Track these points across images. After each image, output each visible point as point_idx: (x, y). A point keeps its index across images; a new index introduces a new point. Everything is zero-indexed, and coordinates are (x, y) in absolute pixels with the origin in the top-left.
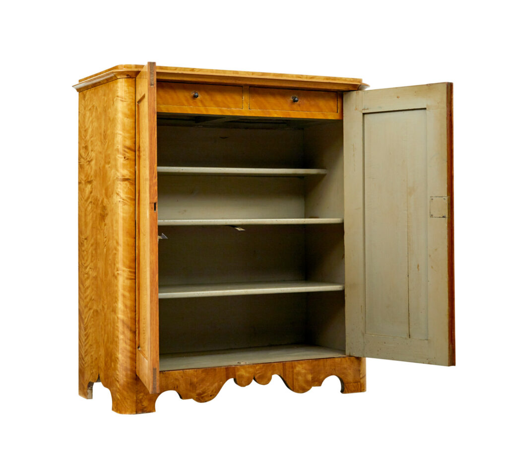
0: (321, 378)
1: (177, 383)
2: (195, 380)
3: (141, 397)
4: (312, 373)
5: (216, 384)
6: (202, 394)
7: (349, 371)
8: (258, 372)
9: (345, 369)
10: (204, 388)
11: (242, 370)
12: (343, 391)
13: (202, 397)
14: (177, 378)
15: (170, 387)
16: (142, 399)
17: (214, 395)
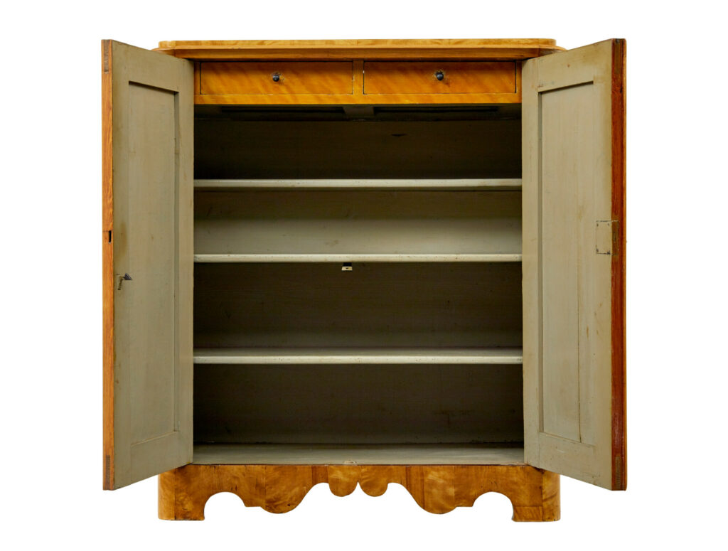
0: (473, 493)
1: (236, 482)
2: (264, 481)
3: (182, 498)
4: (455, 486)
5: (297, 490)
6: (274, 502)
7: (522, 487)
8: (363, 477)
9: (515, 483)
10: (277, 493)
11: (339, 472)
12: (515, 519)
13: (276, 506)
14: (236, 475)
15: (226, 488)
16: (184, 500)
17: (293, 504)
